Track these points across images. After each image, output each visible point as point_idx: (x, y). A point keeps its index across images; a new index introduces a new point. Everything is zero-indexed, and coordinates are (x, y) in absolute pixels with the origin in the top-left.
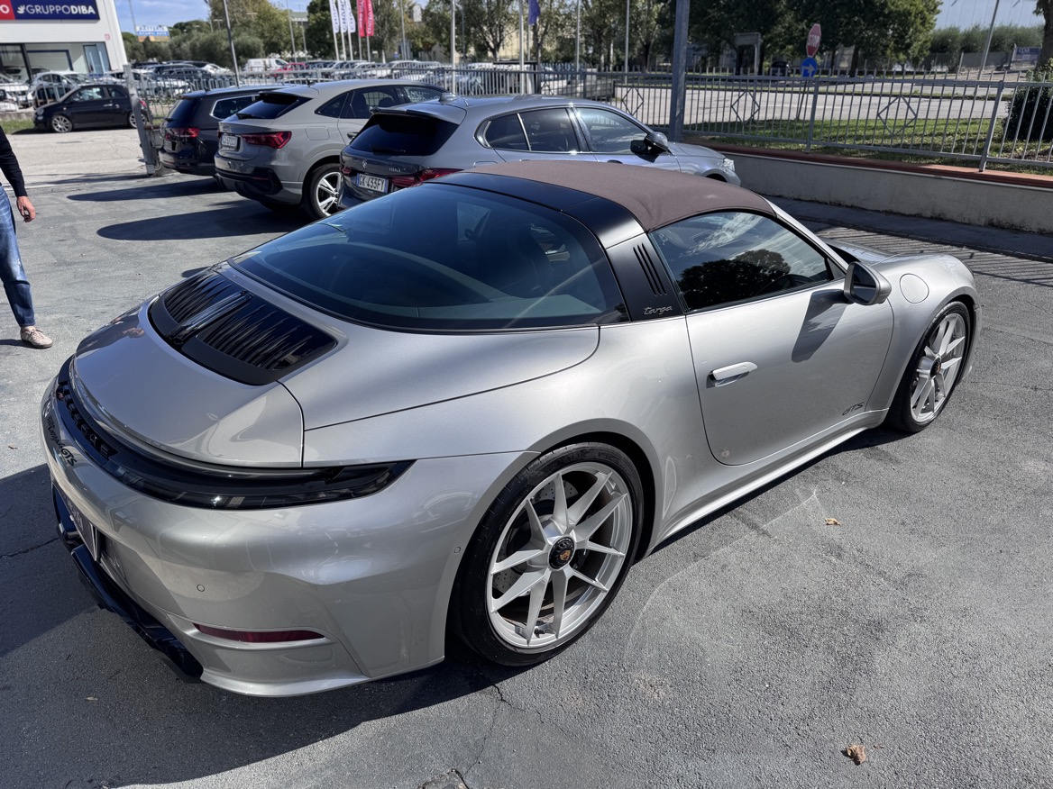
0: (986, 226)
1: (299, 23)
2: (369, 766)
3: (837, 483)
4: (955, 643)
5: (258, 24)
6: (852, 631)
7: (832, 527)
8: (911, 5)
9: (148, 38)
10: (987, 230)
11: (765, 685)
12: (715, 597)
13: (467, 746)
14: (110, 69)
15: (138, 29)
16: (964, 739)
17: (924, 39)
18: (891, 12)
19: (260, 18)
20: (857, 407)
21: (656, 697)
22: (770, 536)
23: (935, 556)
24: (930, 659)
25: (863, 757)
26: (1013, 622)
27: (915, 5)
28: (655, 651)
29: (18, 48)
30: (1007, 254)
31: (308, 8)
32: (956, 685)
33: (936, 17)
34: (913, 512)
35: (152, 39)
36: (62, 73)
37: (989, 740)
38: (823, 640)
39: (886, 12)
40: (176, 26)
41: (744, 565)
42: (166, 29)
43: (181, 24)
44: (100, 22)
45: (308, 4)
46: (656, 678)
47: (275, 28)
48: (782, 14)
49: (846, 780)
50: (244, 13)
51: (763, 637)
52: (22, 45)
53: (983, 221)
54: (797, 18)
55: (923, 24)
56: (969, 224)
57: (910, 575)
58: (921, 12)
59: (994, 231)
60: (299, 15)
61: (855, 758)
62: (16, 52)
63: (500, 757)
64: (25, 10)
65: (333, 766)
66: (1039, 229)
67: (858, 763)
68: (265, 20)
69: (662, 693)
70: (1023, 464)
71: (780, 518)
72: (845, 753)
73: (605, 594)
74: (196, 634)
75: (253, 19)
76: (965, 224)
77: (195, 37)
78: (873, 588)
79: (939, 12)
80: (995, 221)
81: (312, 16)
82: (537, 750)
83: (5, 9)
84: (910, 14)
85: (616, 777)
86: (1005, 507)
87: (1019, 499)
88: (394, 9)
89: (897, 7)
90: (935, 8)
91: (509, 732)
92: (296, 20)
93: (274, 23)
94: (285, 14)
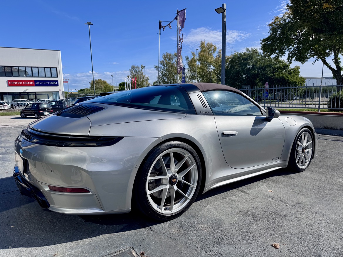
0: (323, 128)
1: (116, 89)
2: (102, 245)
3: (273, 183)
4: (313, 220)
5: (104, 89)
6: (276, 216)
7: (270, 193)
8: (296, 80)
9: (72, 93)
10: (323, 129)
11: (244, 228)
12: (229, 208)
13: (137, 241)
14: (59, 99)
15: (69, 90)
16: (316, 243)
17: (302, 89)
18: (290, 82)
19: (105, 87)
20: (277, 158)
21: (205, 231)
22: (249, 194)
23: (306, 199)
24: (304, 223)
25: (278, 247)
26: (334, 215)
27: (298, 80)
28: (206, 220)
29: (34, 93)
30: (331, 135)
31: (119, 85)
32: (313, 230)
33: (304, 83)
34: (299, 190)
35: (73, 93)
36: (45, 100)
37: (326, 244)
38: (266, 218)
39: (289, 82)
40: (80, 90)
41: (239, 201)
42: (77, 90)
43: (82, 89)
44: (58, 86)
45: (119, 84)
46: (206, 226)
47: (109, 90)
48: (258, 83)
49: (272, 253)
50: (100, 86)
51: (245, 217)
52: (35, 92)
53: (322, 127)
54: (262, 84)
55: (301, 85)
56: (318, 128)
57: (297, 204)
58: (300, 82)
59: (326, 130)
60: (116, 87)
61: (276, 247)
62: (33, 94)
63: (148, 244)
64: (38, 83)
65: (89, 245)
66: (340, 128)
67: (277, 248)
68: (106, 88)
69: (207, 229)
70: (337, 179)
71: (253, 190)
72: (272, 246)
73: (189, 200)
74: (48, 191)
75: (103, 88)
76: (317, 128)
77: (85, 92)
78: (284, 206)
79: (305, 82)
80: (326, 126)
81: (120, 87)
82: (161, 243)
83: (32, 83)
84: (296, 82)
85: (188, 250)
86: (331, 189)
87: (336, 187)
88: (143, 85)
89: (292, 80)
90: (304, 81)
91: (152, 238)
92: (115, 88)
93: (109, 89)
94: (112, 87)
